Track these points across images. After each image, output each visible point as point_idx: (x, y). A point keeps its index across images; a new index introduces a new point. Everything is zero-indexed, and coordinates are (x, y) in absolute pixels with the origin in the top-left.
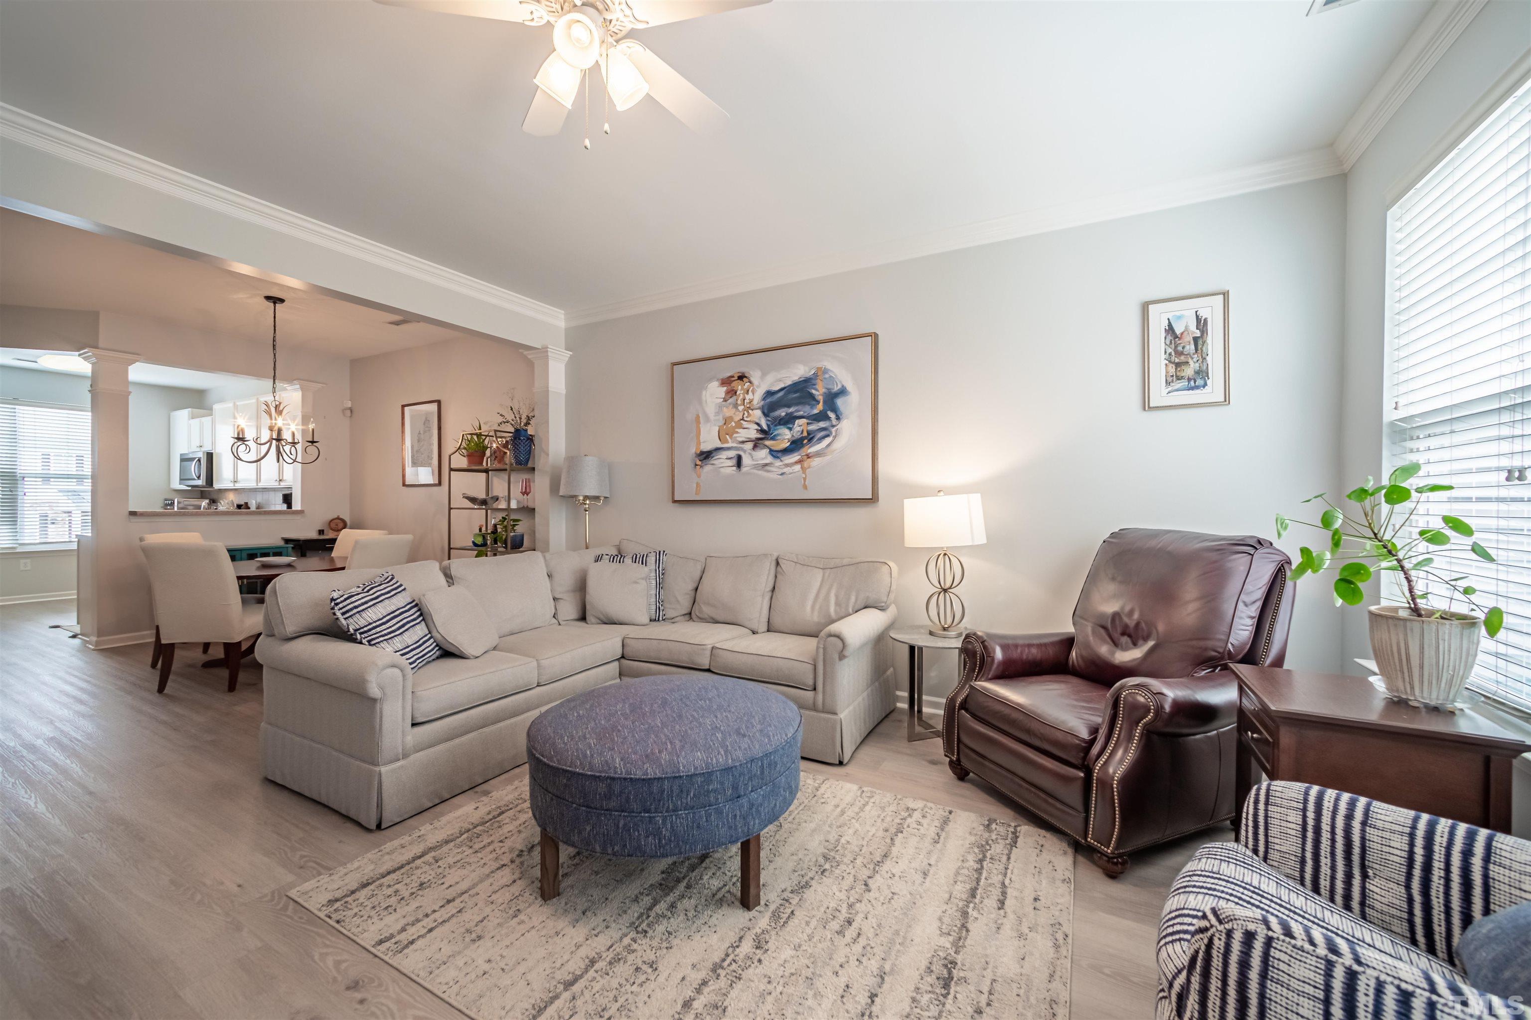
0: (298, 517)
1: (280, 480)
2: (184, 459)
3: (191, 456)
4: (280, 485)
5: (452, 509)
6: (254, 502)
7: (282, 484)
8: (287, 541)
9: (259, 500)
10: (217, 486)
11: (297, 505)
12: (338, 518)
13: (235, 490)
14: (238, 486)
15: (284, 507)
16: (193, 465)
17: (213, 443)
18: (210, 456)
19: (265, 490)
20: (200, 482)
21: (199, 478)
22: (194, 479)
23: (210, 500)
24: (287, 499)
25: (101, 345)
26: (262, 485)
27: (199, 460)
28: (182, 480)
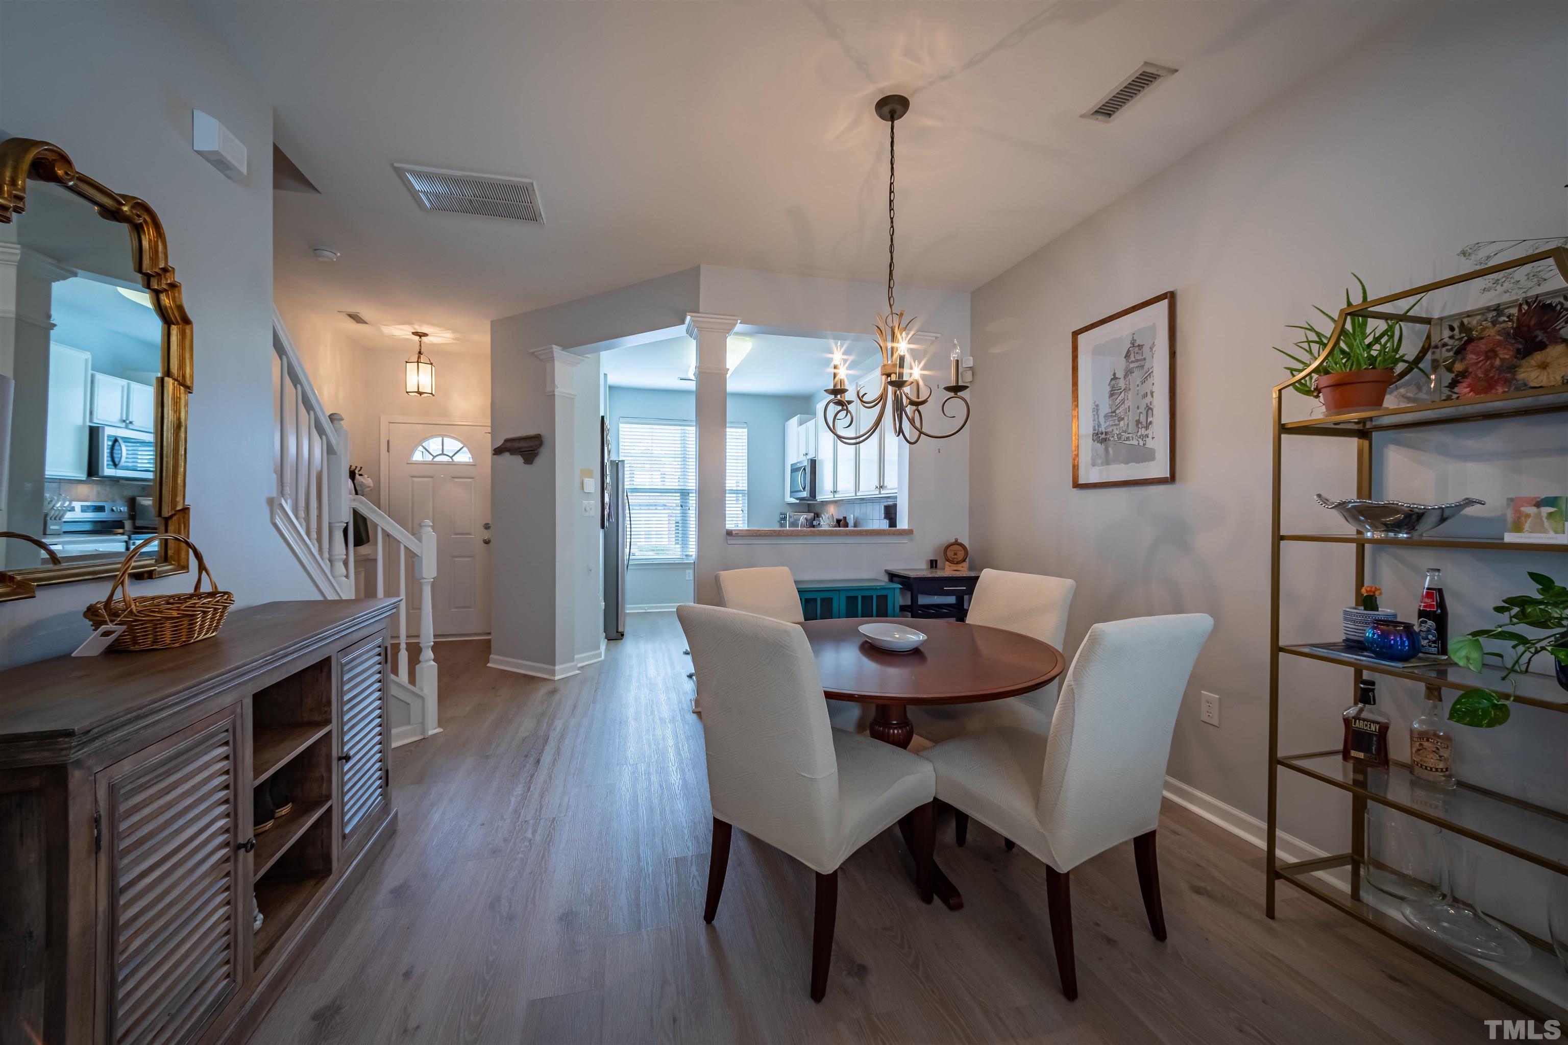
0: (904, 540)
1: (881, 487)
2: (794, 470)
3: (799, 465)
4: (880, 493)
5: (1283, 538)
6: (852, 516)
7: (882, 492)
8: (892, 576)
9: (856, 515)
10: (820, 497)
11: (903, 523)
12: (956, 543)
13: (835, 502)
14: (838, 496)
15: (884, 525)
16: (799, 474)
17: (816, 450)
18: (813, 463)
19: (863, 500)
20: (805, 494)
21: (804, 489)
22: (801, 491)
23: (815, 514)
24: (890, 513)
25: (701, 311)
26: (861, 494)
27: (804, 469)
28: (793, 492)
